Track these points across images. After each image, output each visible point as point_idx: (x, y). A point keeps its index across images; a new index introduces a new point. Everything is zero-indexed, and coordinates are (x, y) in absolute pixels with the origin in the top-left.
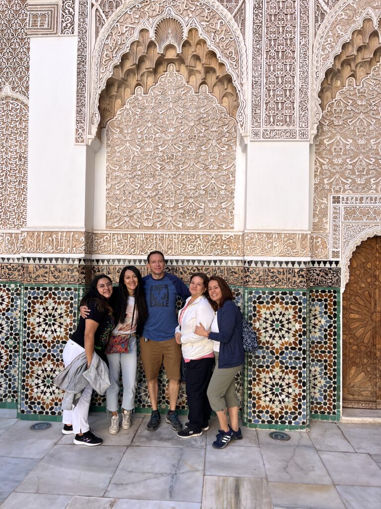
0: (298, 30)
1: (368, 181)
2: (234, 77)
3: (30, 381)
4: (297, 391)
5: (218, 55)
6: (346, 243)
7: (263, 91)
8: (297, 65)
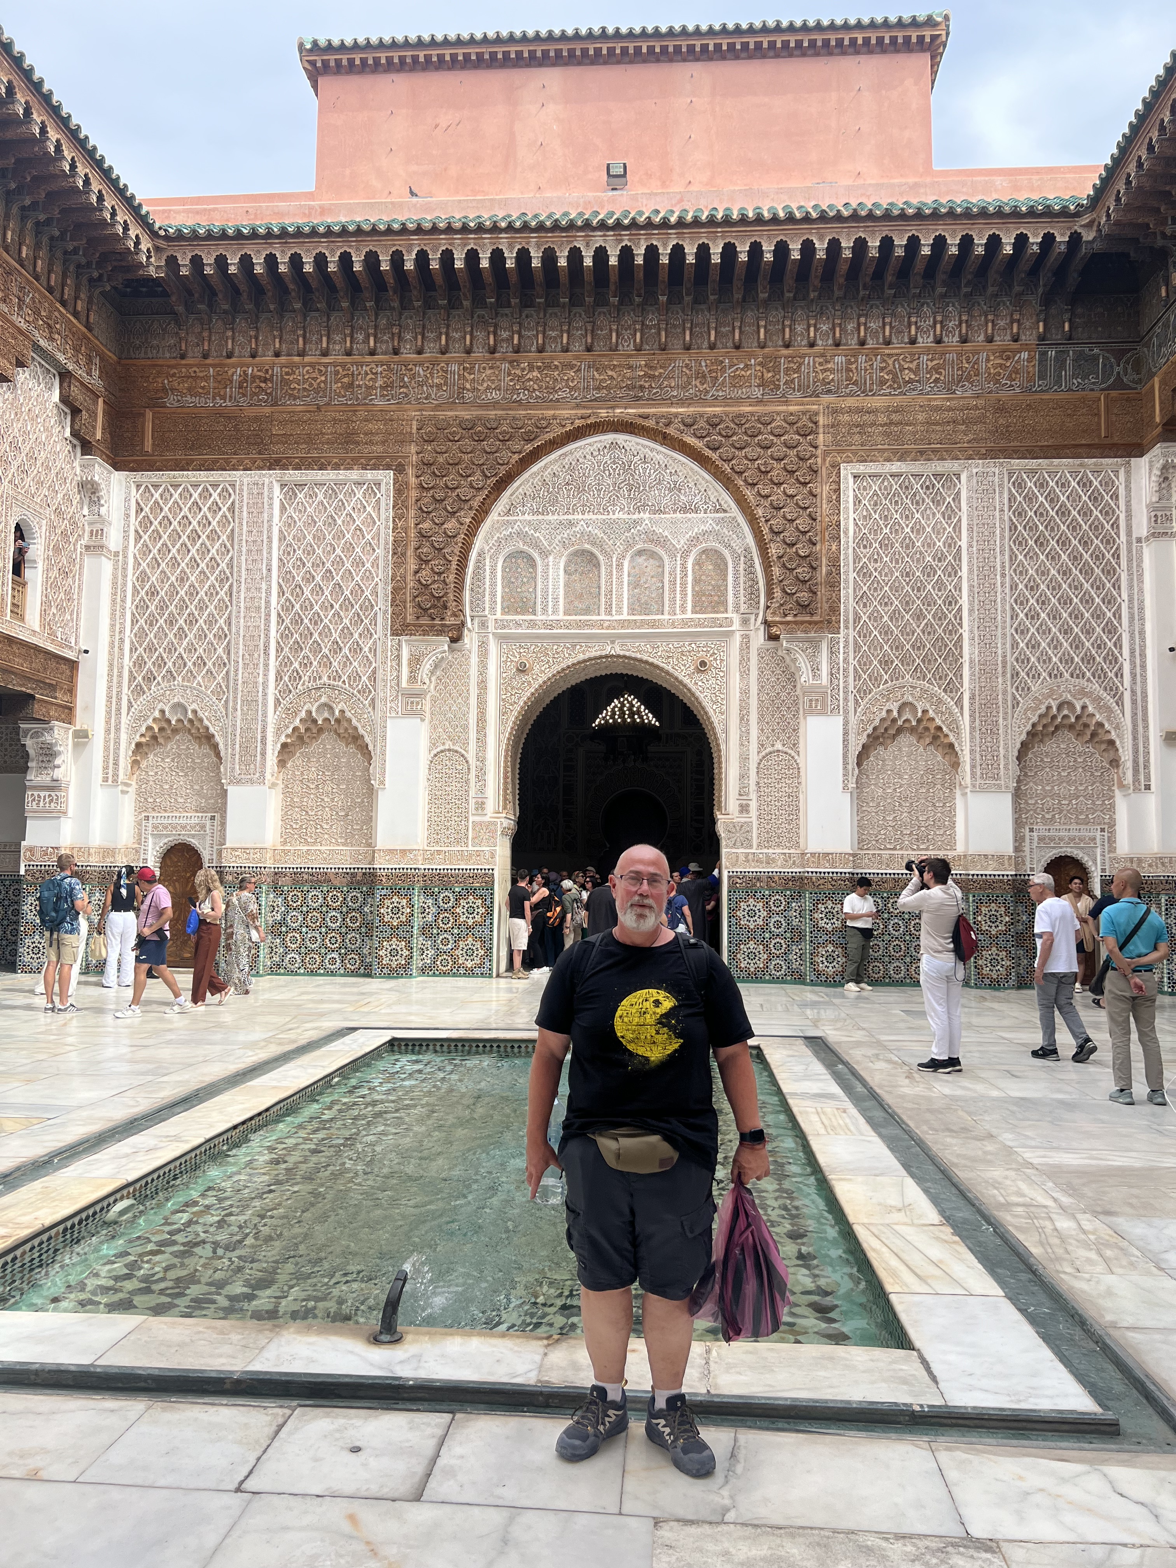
0: (1001, 715)
1: (1054, 816)
2: (956, 745)
3: (816, 959)
4: (1009, 963)
5: (944, 729)
6: (1039, 861)
7: (978, 757)
8: (1001, 738)
